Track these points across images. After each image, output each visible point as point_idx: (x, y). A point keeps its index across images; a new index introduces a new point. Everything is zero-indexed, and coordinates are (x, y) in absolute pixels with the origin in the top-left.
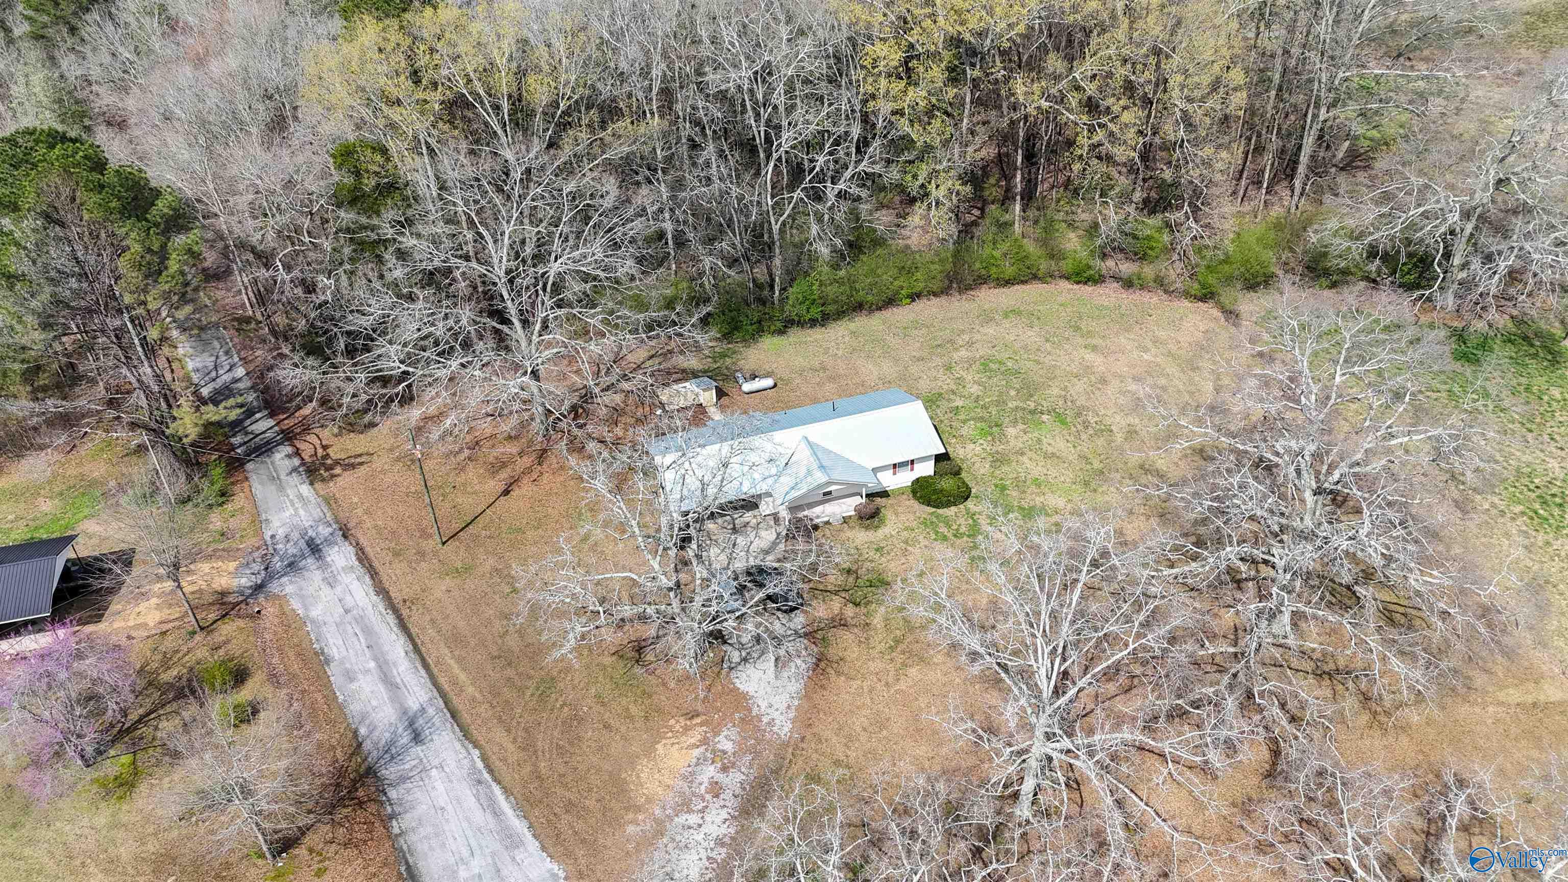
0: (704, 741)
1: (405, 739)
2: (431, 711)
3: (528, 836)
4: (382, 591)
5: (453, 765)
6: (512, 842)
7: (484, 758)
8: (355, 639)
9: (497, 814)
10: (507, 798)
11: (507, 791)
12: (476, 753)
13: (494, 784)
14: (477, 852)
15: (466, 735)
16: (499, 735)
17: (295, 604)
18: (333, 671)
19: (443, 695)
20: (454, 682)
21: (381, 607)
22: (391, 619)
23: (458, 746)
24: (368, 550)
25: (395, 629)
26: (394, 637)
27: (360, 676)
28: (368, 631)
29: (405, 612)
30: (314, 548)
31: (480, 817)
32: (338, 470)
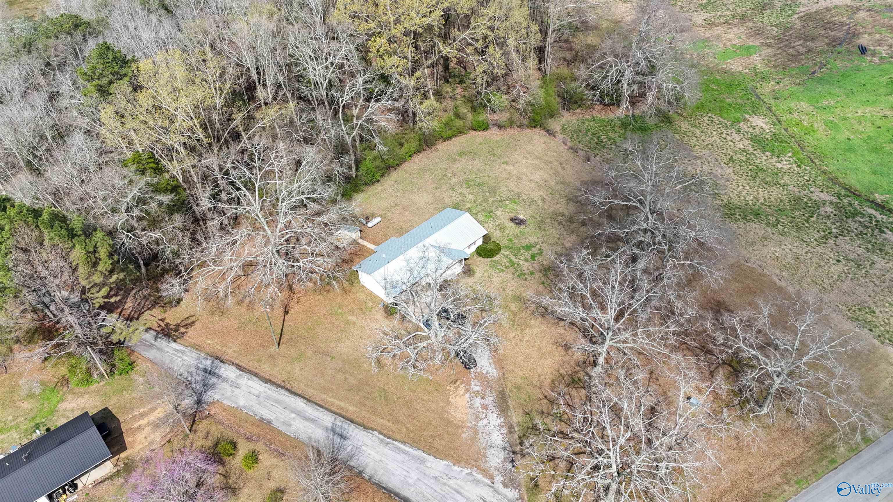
0: (467, 390)
1: (337, 440)
2: (339, 424)
3: (426, 456)
4: (267, 381)
5: (370, 442)
6: (423, 461)
7: (380, 433)
8: (274, 407)
9: (405, 453)
10: (405, 445)
11: (402, 442)
12: (376, 433)
13: (394, 442)
14: (409, 471)
15: (366, 428)
16: (379, 421)
17: (227, 403)
18: (276, 424)
19: (340, 415)
20: (341, 408)
21: (273, 388)
22: (283, 391)
23: (365, 433)
24: (241, 364)
25: (290, 395)
26: (292, 399)
27: (292, 422)
28: (278, 402)
29: (288, 386)
30: (209, 372)
31: (400, 457)
32: (182, 330)
